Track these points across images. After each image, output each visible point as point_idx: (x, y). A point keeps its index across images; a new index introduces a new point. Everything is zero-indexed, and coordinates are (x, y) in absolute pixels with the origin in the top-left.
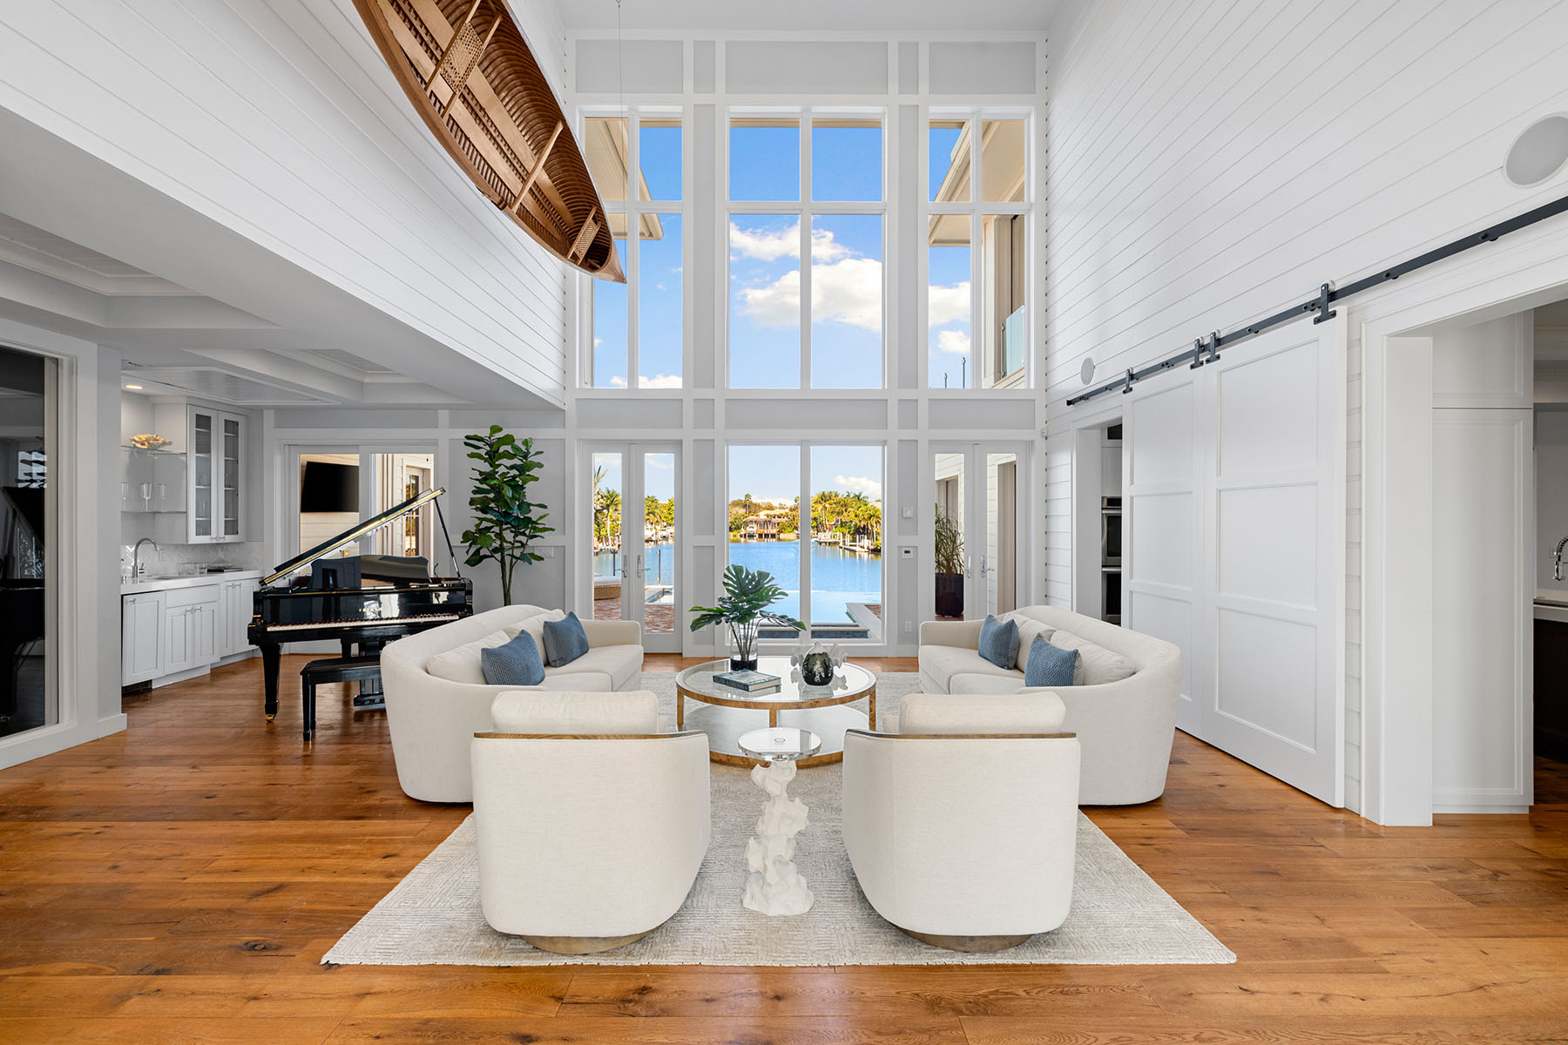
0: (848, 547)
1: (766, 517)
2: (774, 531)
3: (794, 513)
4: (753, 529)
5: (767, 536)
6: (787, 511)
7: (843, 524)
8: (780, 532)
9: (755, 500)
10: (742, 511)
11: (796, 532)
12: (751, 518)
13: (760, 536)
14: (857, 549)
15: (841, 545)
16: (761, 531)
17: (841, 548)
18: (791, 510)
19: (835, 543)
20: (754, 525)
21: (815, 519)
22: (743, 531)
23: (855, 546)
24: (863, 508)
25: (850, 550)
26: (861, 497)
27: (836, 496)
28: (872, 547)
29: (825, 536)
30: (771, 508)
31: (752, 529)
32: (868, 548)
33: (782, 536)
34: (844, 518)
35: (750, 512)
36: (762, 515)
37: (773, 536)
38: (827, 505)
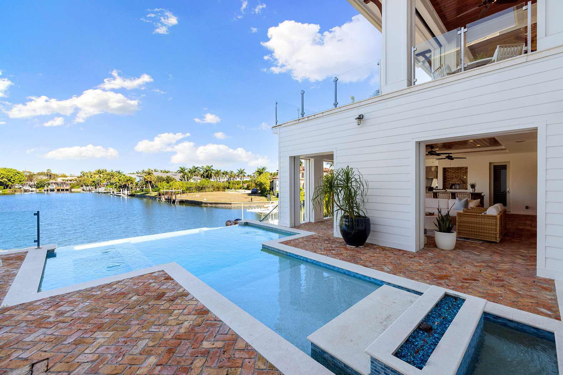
0: (116, 194)
1: (62, 181)
2: (68, 188)
3: (80, 179)
4: (54, 187)
5: (63, 190)
6: (76, 178)
7: (112, 184)
8: (71, 188)
9: (53, 172)
10: (45, 178)
11: (82, 188)
12: (51, 181)
13: (58, 190)
14: (121, 195)
15: (112, 193)
16: (59, 188)
17: (111, 194)
18: (78, 177)
19: (107, 192)
20: (53, 185)
21: (94, 182)
22: (46, 188)
23: (120, 193)
24: (123, 176)
25: (116, 195)
26: (120, 172)
27: (106, 171)
28: (130, 194)
29: (102, 190)
30: (65, 176)
31: (52, 187)
32: (127, 194)
33: (73, 190)
34: (113, 181)
35: (51, 178)
36: (59, 180)
37: (67, 190)
38: (101, 175)
